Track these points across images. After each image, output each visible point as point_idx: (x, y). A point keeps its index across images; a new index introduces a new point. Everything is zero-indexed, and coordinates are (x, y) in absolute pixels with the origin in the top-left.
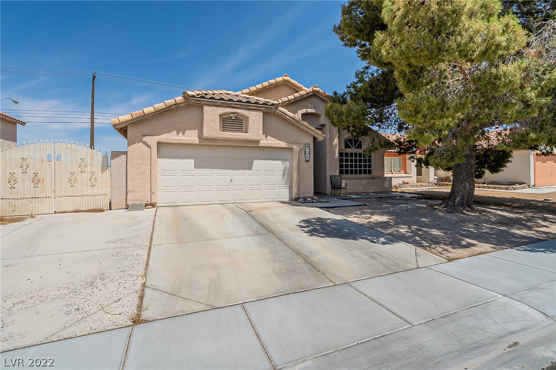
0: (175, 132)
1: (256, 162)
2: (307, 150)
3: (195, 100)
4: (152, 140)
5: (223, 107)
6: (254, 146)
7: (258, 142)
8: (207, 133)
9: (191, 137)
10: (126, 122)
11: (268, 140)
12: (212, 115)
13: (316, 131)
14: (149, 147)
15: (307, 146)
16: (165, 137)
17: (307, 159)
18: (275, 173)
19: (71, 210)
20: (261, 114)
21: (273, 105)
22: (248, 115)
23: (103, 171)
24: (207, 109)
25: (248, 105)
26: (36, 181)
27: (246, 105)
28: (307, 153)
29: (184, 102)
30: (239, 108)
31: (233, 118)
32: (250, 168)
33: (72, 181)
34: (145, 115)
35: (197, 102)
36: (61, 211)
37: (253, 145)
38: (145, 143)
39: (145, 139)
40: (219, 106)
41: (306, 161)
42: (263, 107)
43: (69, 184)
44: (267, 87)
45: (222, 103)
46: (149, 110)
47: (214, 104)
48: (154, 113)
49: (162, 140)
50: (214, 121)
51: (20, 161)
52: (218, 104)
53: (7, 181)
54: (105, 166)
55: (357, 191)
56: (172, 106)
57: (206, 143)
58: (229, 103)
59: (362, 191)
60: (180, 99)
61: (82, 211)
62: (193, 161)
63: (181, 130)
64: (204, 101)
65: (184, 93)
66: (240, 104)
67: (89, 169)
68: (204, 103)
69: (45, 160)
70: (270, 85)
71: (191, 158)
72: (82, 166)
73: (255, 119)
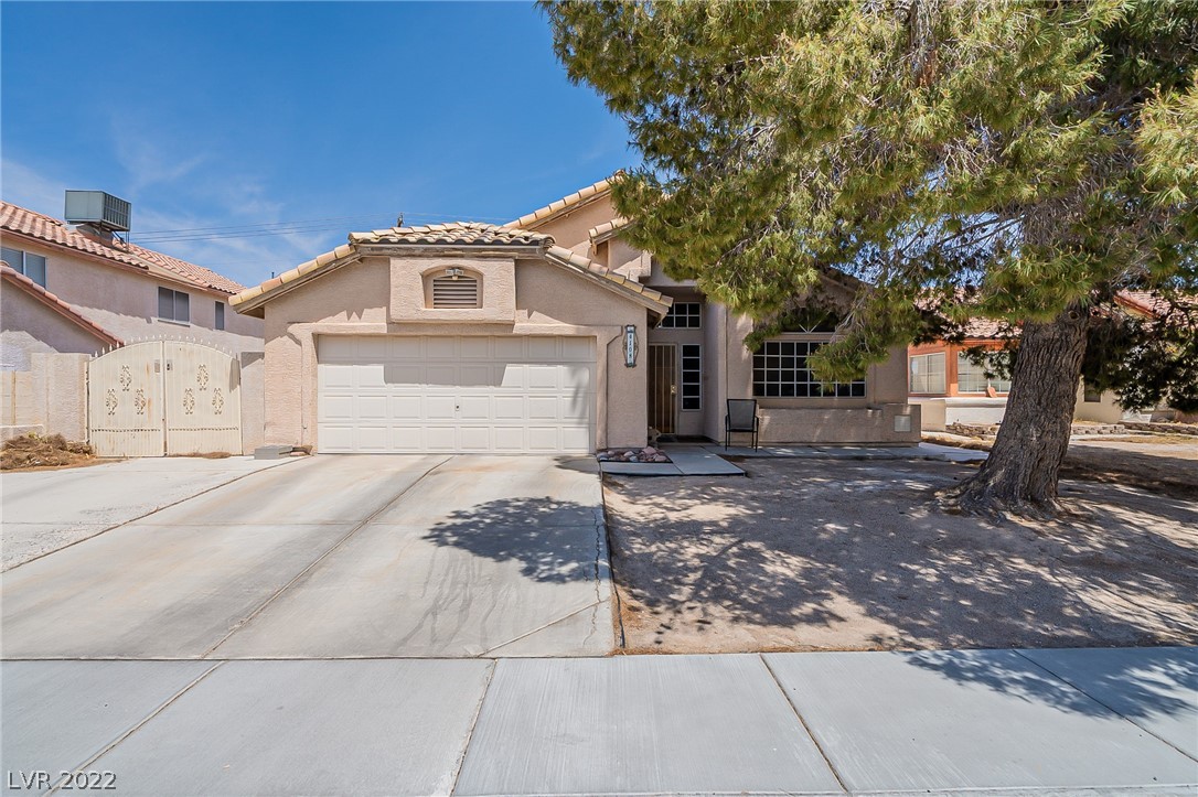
0: (344, 313)
1: (509, 368)
2: (631, 341)
3: (373, 249)
4: (304, 331)
5: (428, 257)
6: (503, 334)
7: (511, 325)
8: (398, 312)
9: (373, 321)
10: (254, 299)
11: (534, 322)
12: (406, 275)
13: (644, 294)
14: (298, 342)
15: (631, 332)
16: (326, 325)
17: (630, 360)
18: (556, 392)
19: (186, 453)
20: (511, 265)
21: (536, 242)
22: (481, 270)
23: (232, 387)
24: (395, 263)
25: (479, 248)
26: (142, 404)
27: (475, 250)
28: (631, 346)
29: (352, 254)
30: (462, 256)
31: (455, 278)
32: (498, 382)
33: (190, 405)
34: (283, 285)
35: (375, 252)
36: (175, 453)
37: (500, 331)
38: (292, 336)
39: (292, 329)
40: (420, 256)
41: (627, 365)
42: (513, 250)
43: (184, 410)
44: (575, 204)
45: (426, 250)
46: (289, 274)
47: (409, 253)
48: (298, 279)
49: (320, 330)
50: (411, 288)
51: (120, 371)
52: (417, 252)
53: (105, 403)
54: (235, 380)
55: (806, 439)
56: (331, 263)
57: (402, 330)
58: (440, 248)
59: (823, 439)
60: (342, 249)
61: (200, 456)
62: (382, 367)
63: (356, 309)
64: (389, 249)
65: (350, 237)
66: (460, 247)
67: (210, 384)
68: (389, 252)
69: (153, 368)
70: (583, 199)
71: (378, 363)
72: (202, 377)
73: (498, 277)
